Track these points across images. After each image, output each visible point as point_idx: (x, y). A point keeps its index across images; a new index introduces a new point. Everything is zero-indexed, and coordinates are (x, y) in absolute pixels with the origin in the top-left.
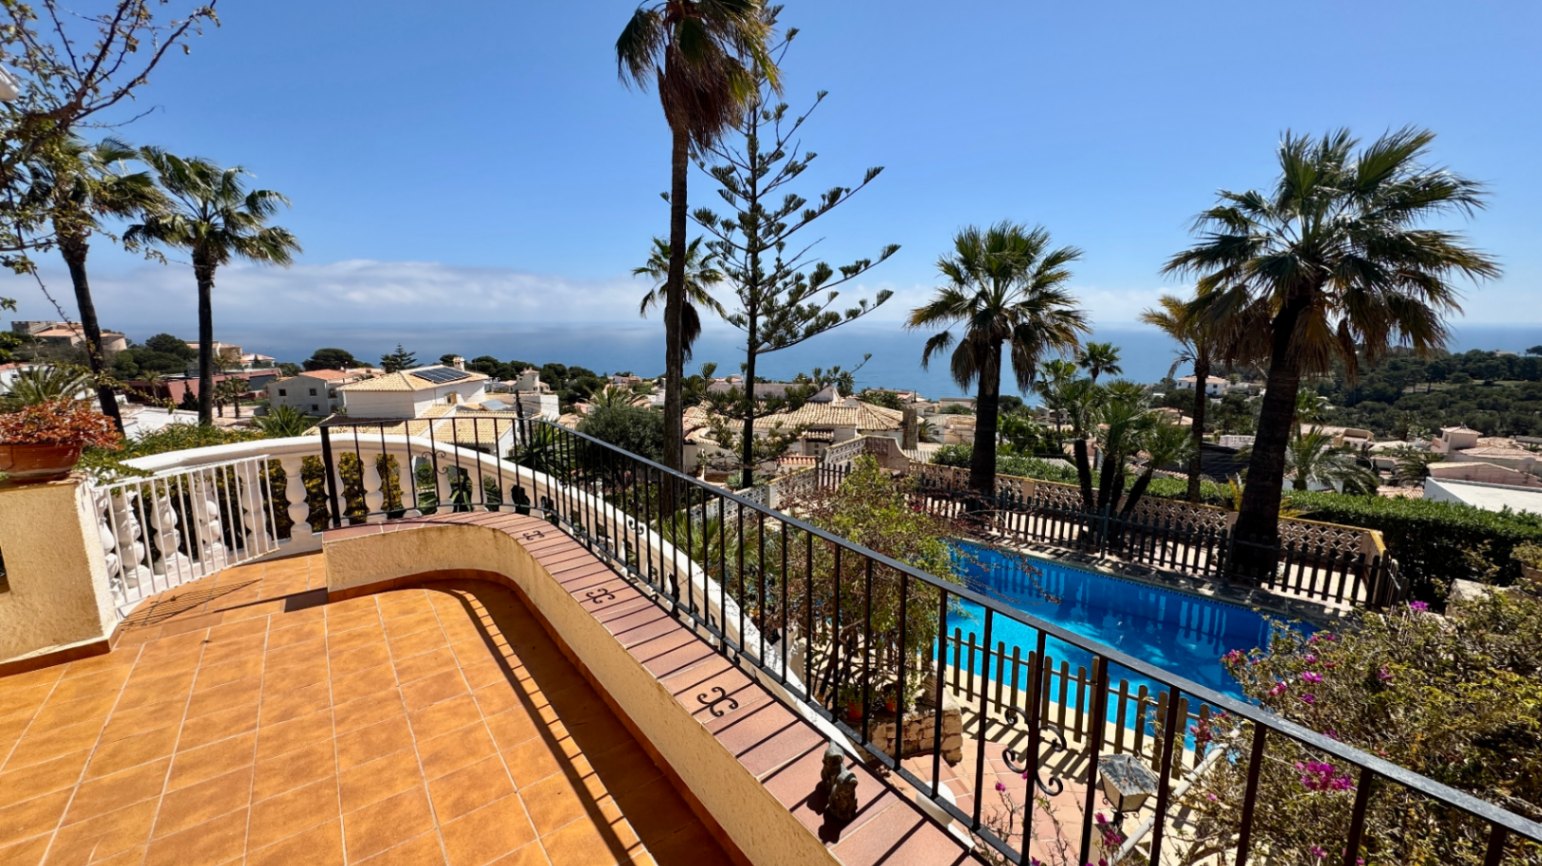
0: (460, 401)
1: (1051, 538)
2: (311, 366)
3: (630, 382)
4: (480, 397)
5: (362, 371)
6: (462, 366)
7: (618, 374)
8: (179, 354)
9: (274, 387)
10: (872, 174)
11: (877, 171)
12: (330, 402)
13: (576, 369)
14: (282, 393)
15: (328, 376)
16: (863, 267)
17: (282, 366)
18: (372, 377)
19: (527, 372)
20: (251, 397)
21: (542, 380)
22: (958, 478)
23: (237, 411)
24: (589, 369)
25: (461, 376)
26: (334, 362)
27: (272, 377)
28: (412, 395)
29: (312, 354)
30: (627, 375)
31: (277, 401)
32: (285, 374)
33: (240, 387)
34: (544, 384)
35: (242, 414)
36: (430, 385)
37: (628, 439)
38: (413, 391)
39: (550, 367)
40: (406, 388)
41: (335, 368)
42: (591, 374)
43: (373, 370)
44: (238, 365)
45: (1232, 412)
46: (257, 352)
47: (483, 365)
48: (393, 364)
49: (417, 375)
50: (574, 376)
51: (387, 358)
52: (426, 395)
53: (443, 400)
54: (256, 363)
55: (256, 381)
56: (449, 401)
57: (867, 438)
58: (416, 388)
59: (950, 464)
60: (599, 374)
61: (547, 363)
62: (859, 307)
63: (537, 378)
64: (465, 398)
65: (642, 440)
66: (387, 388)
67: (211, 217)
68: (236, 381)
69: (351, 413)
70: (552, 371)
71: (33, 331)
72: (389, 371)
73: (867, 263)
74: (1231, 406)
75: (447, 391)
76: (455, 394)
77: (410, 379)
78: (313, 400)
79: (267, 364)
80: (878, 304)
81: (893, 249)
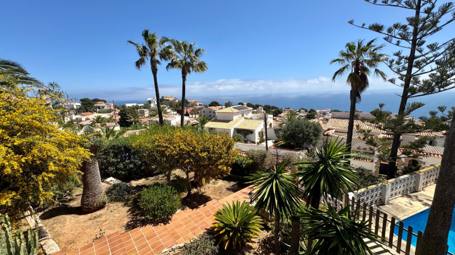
0: (245, 116)
2: (210, 105)
3: (290, 111)
4: (250, 115)
5: (220, 107)
6: (246, 105)
7: (286, 108)
8: (186, 103)
9: (202, 110)
12: (213, 114)
13: (273, 106)
14: (204, 112)
15: (213, 108)
17: (204, 106)
18: (222, 108)
19: (260, 107)
20: (198, 113)
21: (264, 110)
23: (195, 116)
24: (277, 107)
25: (245, 108)
26: (215, 105)
27: (202, 108)
28: (233, 114)
29: (210, 103)
30: (289, 108)
31: (203, 114)
32: (205, 107)
33: (196, 110)
34: (264, 111)
35: (196, 117)
36: (238, 111)
37: (304, 132)
38: (233, 113)
39: (266, 106)
40: (232, 112)
41: (215, 106)
42: (278, 108)
43: (223, 107)
44: (196, 105)
46: (200, 102)
47: (249, 105)
48: (228, 105)
49: (234, 108)
50: (273, 109)
51: (226, 103)
52: (237, 114)
53: (241, 115)
54: (200, 105)
55: (200, 109)
56: (242, 116)
58: (234, 112)
60: (280, 108)
61: (265, 105)
63: (262, 109)
64: (246, 115)
65: (309, 133)
66: (226, 112)
67: (186, 59)
68: (195, 109)
69: (218, 118)
70: (267, 107)
71: (165, 98)
72: (226, 107)
75: (242, 113)
76: (244, 113)
77: (233, 109)
78: (210, 114)
79: (202, 105)
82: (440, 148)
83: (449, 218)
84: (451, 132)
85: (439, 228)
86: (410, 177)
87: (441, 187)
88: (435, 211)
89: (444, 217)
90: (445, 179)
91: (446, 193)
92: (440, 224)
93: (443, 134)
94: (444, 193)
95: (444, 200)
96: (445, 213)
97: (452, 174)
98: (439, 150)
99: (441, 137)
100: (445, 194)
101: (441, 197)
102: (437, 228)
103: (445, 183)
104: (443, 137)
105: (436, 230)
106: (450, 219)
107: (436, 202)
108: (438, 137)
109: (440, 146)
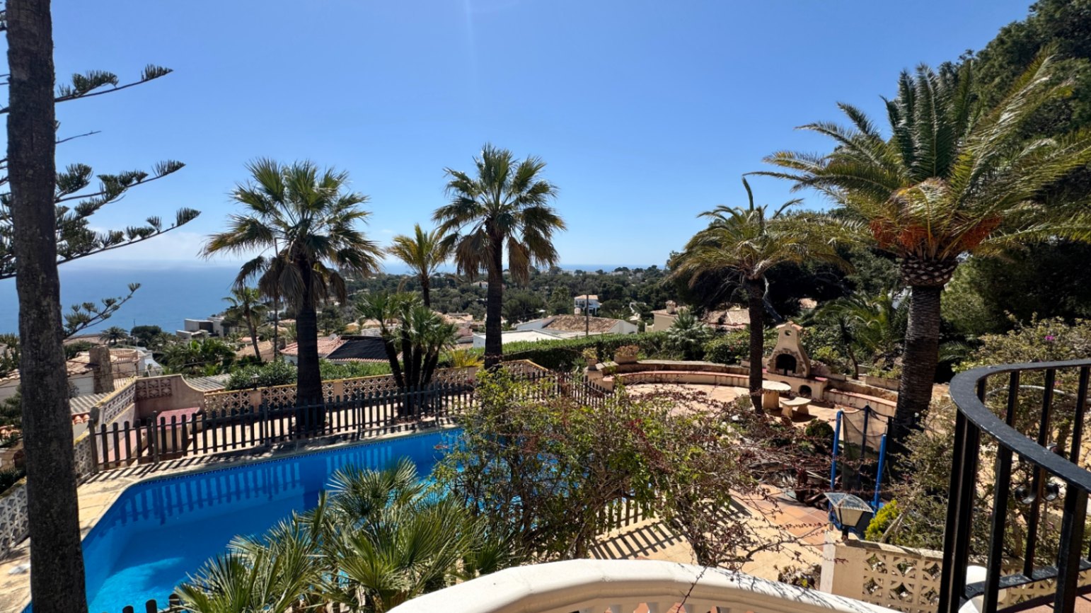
1: (385, 421)
10: (152, 75)
11: (162, 72)
16: (135, 181)
22: (266, 397)
57: (137, 382)
59: (255, 386)
62: (149, 225)
73: (140, 177)
80: (179, 224)
81: (174, 167)
82: (86, 400)
83: (75, 563)
84: (25, 370)
85: (61, 598)
86: (6, 503)
87: (38, 506)
88: (41, 568)
89: (63, 566)
90: (41, 482)
91: (52, 511)
92: (60, 588)
93: (85, 367)
94: (48, 515)
95: (53, 528)
96: (63, 558)
97: (54, 464)
98: (84, 404)
99: (83, 373)
100: (51, 516)
101: (44, 526)
102: (57, 601)
103: (45, 490)
104: (87, 372)
105: (55, 607)
106: (78, 562)
107: (37, 545)
108: (76, 374)
109: (86, 393)
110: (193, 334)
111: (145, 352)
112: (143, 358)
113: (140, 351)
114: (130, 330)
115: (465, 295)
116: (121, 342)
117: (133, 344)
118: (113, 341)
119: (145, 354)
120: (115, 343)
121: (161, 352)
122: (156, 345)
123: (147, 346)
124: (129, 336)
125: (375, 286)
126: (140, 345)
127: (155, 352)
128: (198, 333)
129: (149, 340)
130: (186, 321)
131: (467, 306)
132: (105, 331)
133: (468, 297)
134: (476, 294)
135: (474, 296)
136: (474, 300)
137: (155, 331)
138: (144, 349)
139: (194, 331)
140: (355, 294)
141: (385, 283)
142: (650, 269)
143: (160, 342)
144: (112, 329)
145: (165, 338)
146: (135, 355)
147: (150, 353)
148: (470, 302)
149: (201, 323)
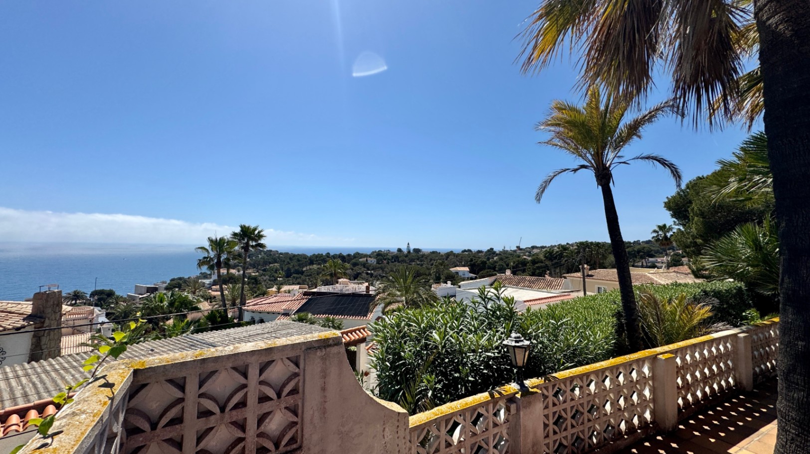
45: (253, 283)
74: (253, 281)
110: (141, 296)
111: (100, 311)
112: (98, 316)
113: (97, 310)
114: (90, 293)
115: (356, 268)
116: (81, 303)
117: (90, 305)
118: (74, 302)
119: (100, 313)
120: (76, 303)
121: (113, 311)
122: (109, 305)
123: (101, 306)
124: (88, 298)
125: (284, 261)
126: (96, 305)
127: (108, 311)
128: (145, 296)
129: (104, 302)
130: (136, 286)
131: (358, 277)
132: (69, 294)
133: (358, 269)
134: (364, 267)
135: (363, 269)
136: (363, 272)
137: (110, 294)
138: (99, 308)
139: (142, 295)
140: (268, 267)
141: (291, 259)
142: (488, 251)
143: (112, 303)
144: (75, 292)
145: (118, 299)
146: (92, 313)
147: (104, 312)
148: (360, 274)
149: (148, 288)
